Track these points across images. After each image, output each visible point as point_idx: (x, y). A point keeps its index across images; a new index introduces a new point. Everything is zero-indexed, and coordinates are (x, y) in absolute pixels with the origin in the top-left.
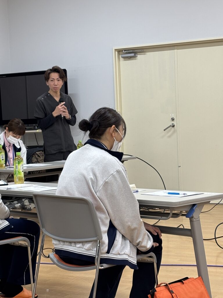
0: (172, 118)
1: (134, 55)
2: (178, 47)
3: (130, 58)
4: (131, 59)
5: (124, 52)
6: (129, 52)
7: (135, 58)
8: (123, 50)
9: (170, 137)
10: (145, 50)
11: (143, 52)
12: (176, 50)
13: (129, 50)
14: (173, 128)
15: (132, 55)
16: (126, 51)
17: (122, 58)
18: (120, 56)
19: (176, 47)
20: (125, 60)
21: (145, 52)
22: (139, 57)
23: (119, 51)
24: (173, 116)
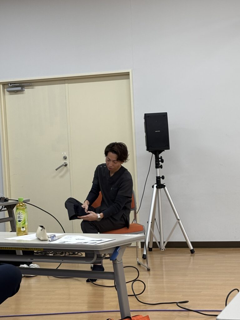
0: (64, 157)
1: (21, 88)
2: (69, 81)
3: (16, 92)
4: (18, 93)
5: (9, 85)
6: (15, 85)
7: (22, 92)
8: (8, 84)
9: (62, 177)
10: (33, 84)
11: (31, 86)
12: (67, 85)
13: (15, 84)
14: (65, 167)
15: (19, 88)
16: (12, 85)
17: (7, 92)
18: (6, 90)
19: (66, 81)
20: (11, 95)
21: (33, 86)
22: (27, 91)
23: (4, 84)
24: (65, 154)
